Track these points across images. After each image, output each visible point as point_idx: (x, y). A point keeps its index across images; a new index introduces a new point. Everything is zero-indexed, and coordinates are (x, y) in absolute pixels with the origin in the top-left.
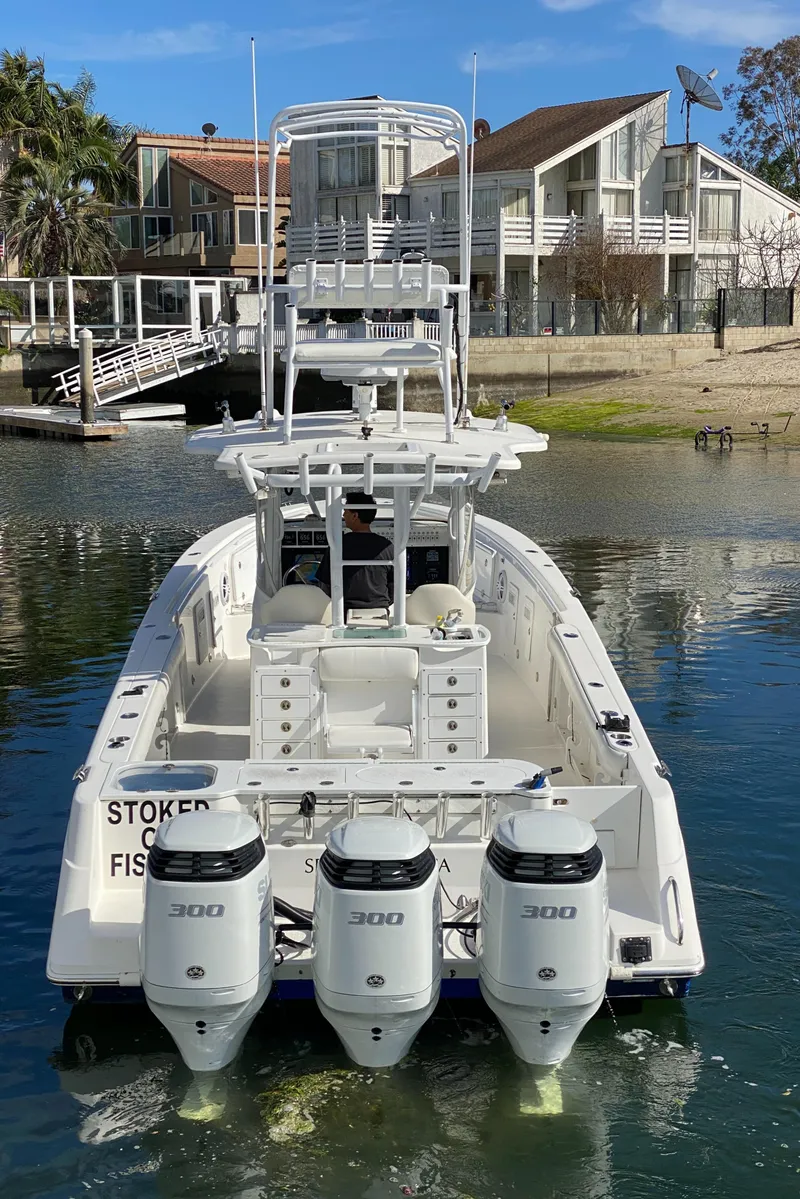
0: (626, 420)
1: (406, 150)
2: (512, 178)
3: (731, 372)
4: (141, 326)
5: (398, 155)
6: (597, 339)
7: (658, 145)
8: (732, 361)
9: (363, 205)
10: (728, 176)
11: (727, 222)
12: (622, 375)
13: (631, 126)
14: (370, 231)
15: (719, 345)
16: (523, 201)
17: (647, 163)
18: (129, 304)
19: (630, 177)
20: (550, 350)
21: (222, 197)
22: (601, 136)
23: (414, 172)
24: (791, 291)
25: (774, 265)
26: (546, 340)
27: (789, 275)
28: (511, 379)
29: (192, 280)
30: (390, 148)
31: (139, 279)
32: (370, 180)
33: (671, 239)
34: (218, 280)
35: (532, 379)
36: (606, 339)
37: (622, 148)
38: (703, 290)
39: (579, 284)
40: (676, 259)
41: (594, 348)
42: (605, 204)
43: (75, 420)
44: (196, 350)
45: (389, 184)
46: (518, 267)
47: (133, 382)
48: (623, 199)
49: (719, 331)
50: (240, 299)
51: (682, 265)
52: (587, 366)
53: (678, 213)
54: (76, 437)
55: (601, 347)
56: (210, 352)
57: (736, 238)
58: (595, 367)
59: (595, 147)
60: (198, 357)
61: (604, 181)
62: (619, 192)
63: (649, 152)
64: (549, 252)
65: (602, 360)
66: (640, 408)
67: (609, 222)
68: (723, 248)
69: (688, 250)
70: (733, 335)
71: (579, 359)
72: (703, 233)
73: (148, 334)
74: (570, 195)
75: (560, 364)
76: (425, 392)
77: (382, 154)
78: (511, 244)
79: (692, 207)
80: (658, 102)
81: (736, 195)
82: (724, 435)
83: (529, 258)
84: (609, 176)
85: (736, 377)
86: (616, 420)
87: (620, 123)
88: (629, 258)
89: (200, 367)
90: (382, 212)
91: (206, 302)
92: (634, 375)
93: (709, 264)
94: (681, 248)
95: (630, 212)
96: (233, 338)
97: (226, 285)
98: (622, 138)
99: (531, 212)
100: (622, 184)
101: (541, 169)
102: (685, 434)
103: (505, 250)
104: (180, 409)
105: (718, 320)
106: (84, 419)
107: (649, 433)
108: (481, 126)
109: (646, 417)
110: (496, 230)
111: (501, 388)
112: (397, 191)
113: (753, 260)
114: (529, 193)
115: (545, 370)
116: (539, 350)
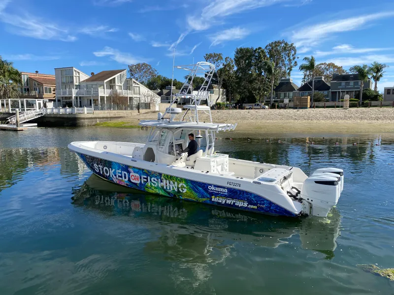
1: (79, 77)
2: (100, 83)
3: (142, 117)
4: (26, 109)
5: (77, 78)
7: (125, 78)
8: (141, 115)
9: (71, 86)
10: (138, 84)
11: (138, 92)
12: (123, 117)
13: (121, 75)
14: (73, 91)
15: (139, 112)
16: (103, 87)
17: (124, 81)
18: (22, 105)
19: (121, 83)
20: (110, 113)
21: (41, 84)
22: (115, 76)
23: (81, 81)
24: (150, 104)
25: (146, 99)
26: (109, 111)
27: (149, 101)
28: (103, 118)
29: (36, 100)
30: (76, 76)
31: (25, 99)
32: (72, 82)
33: (128, 94)
35: (107, 118)
36: (120, 111)
37: (119, 79)
38: (135, 103)
39: (113, 101)
40: (130, 98)
41: (118, 112)
42: (117, 88)
43: (15, 127)
44: (38, 113)
45: (76, 83)
46: (102, 98)
47: (25, 119)
49: (138, 110)
50: (47, 103)
51: (131, 99)
52: (117, 116)
53: (130, 90)
54: (16, 130)
56: (41, 113)
57: (139, 94)
58: (118, 116)
59: (115, 78)
60: (39, 114)
62: (119, 86)
63: (124, 79)
64: (108, 96)
65: (119, 114)
66: (128, 123)
67: (118, 91)
68: (138, 96)
69: (132, 96)
70: (141, 110)
71: (115, 114)
72: (134, 93)
73: (27, 110)
74: (111, 86)
75: (112, 115)
76: (87, 120)
77: (75, 78)
78: (101, 94)
79: (132, 89)
80: (125, 71)
81: (139, 87)
82: (146, 127)
83: (104, 97)
84: (117, 83)
86: (125, 125)
87: (119, 74)
88: (122, 97)
89: (39, 116)
90: (75, 88)
91: (40, 104)
92: (125, 117)
93: (135, 99)
95: (121, 89)
96: (46, 111)
97: (43, 101)
98: (119, 77)
99: (104, 89)
100: (119, 84)
101: (105, 81)
102: (139, 127)
103: (100, 95)
104: (36, 124)
105: (138, 108)
106: (17, 126)
107: (131, 127)
108: (92, 74)
109: (130, 124)
110: (98, 91)
111: (101, 119)
112: (78, 84)
113: (143, 98)
114: (103, 85)
115: (109, 116)
116: (108, 113)
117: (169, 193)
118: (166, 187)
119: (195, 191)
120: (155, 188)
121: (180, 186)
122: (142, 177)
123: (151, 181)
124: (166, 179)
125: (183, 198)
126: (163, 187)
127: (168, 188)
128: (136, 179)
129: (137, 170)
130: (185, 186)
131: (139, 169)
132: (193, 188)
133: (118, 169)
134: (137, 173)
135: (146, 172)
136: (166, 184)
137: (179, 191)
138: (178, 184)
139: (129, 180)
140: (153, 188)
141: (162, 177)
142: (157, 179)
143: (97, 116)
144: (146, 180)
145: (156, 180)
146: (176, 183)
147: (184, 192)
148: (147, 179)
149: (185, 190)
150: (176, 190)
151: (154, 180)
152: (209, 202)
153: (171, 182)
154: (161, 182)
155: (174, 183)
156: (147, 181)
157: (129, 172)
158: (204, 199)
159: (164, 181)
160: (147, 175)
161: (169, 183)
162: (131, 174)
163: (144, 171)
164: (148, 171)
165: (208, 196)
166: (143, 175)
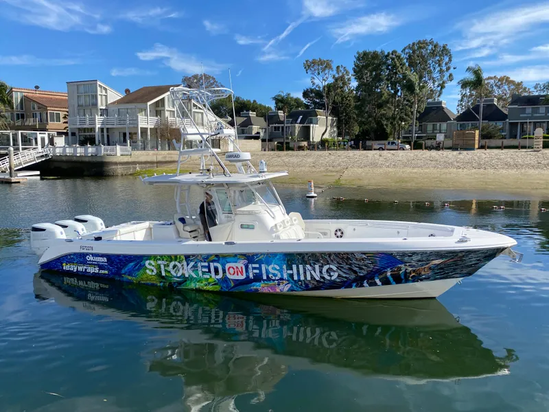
1: (106, 96)
2: (140, 105)
4: (21, 147)
5: (104, 97)
6: (170, 152)
9: (93, 111)
10: (199, 108)
11: (200, 121)
14: (97, 119)
16: (143, 112)
17: (178, 104)
18: (15, 140)
19: (174, 107)
20: (157, 154)
21: (43, 108)
22: (165, 95)
23: (109, 102)
24: (219, 140)
26: (155, 152)
28: (146, 163)
29: (38, 132)
30: (101, 95)
31: (20, 132)
32: (95, 105)
34: (47, 133)
35: (152, 163)
36: (172, 152)
39: (162, 136)
41: (168, 154)
42: (167, 114)
43: (7, 177)
44: (41, 154)
45: (101, 106)
46: (144, 131)
47: (20, 164)
48: (172, 113)
50: (55, 139)
52: (167, 159)
53: (187, 118)
54: (9, 183)
55: (171, 154)
56: (46, 155)
57: (203, 124)
58: (170, 159)
59: (163, 100)
60: (42, 156)
61: (167, 108)
62: (171, 111)
64: (153, 127)
65: (171, 157)
67: (169, 119)
71: (165, 157)
73: (23, 149)
74: (156, 111)
75: (160, 158)
76: (121, 167)
77: (99, 98)
78: (141, 124)
79: (191, 116)
81: (202, 113)
83: (147, 128)
88: (175, 129)
89: (44, 159)
90: (99, 114)
91: (43, 139)
95: (174, 116)
96: (54, 151)
97: (49, 134)
98: (171, 96)
99: (147, 115)
100: (172, 109)
101: (149, 103)
103: (140, 126)
104: (38, 173)
106: (11, 176)
108: (127, 91)
110: (137, 120)
111: (144, 165)
112: (104, 108)
114: (146, 110)
115: (155, 160)
116: (154, 154)
143: (137, 160)
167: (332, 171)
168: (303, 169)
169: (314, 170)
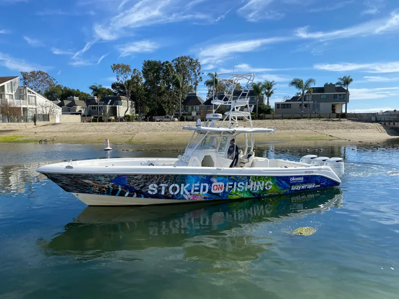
0: (20, 139)
3: (38, 130)
6: (9, 123)
7: (17, 86)
10: (33, 93)
11: (34, 102)
12: (15, 130)
13: (11, 82)
15: (35, 125)
17: (15, 90)
19: (12, 92)
22: (5, 84)
24: (49, 115)
25: (44, 110)
27: (48, 112)
33: (23, 104)
36: (11, 123)
37: (10, 86)
38: (30, 114)
39: (2, 112)
41: (8, 125)
42: (7, 97)
48: (11, 96)
49: (35, 122)
51: (25, 109)
52: (7, 129)
53: (23, 99)
55: (9, 125)
57: (36, 104)
58: (9, 129)
59: (4, 86)
62: (10, 95)
63: (16, 88)
65: (10, 128)
66: (22, 137)
67: (8, 100)
68: (34, 107)
69: (26, 107)
70: (38, 123)
71: (5, 128)
72: (29, 104)
79: (26, 99)
80: (17, 78)
81: (35, 97)
82: (45, 141)
84: (7, 91)
85: (41, 131)
86: (18, 139)
87: (9, 81)
88: (14, 108)
92: (17, 130)
93: (30, 110)
94: (24, 106)
95: (12, 98)
98: (9, 84)
100: (10, 93)
102: (36, 141)
105: (34, 119)
107: (27, 141)
109: (24, 138)
113: (41, 109)
117: (254, 194)
118: (253, 189)
119: (280, 186)
120: (241, 192)
121: (266, 185)
122: (227, 184)
123: (237, 186)
124: (254, 181)
125: (267, 195)
126: (249, 190)
127: (254, 189)
128: (218, 188)
129: (222, 178)
130: (271, 183)
131: (225, 176)
132: (277, 183)
133: (196, 183)
134: (222, 181)
135: (233, 178)
136: (253, 186)
137: (264, 189)
138: (265, 183)
139: (210, 192)
140: (238, 193)
141: (250, 180)
142: (245, 183)
144: (231, 187)
145: (243, 184)
146: (263, 182)
147: (269, 189)
148: (233, 185)
149: (271, 187)
150: (262, 189)
151: (241, 185)
152: (288, 191)
153: (259, 182)
154: (249, 184)
155: (261, 183)
156: (233, 187)
157: (210, 183)
158: (285, 191)
159: (252, 183)
160: (234, 181)
161: (257, 184)
162: (213, 185)
163: (230, 178)
164: (235, 176)
165: (289, 187)
166: (229, 181)
167: (127, 134)
168: (108, 133)
169: (115, 133)
